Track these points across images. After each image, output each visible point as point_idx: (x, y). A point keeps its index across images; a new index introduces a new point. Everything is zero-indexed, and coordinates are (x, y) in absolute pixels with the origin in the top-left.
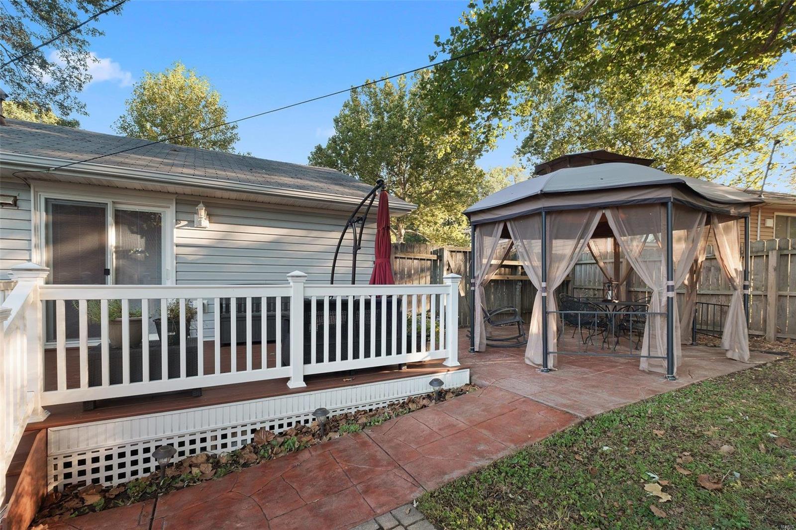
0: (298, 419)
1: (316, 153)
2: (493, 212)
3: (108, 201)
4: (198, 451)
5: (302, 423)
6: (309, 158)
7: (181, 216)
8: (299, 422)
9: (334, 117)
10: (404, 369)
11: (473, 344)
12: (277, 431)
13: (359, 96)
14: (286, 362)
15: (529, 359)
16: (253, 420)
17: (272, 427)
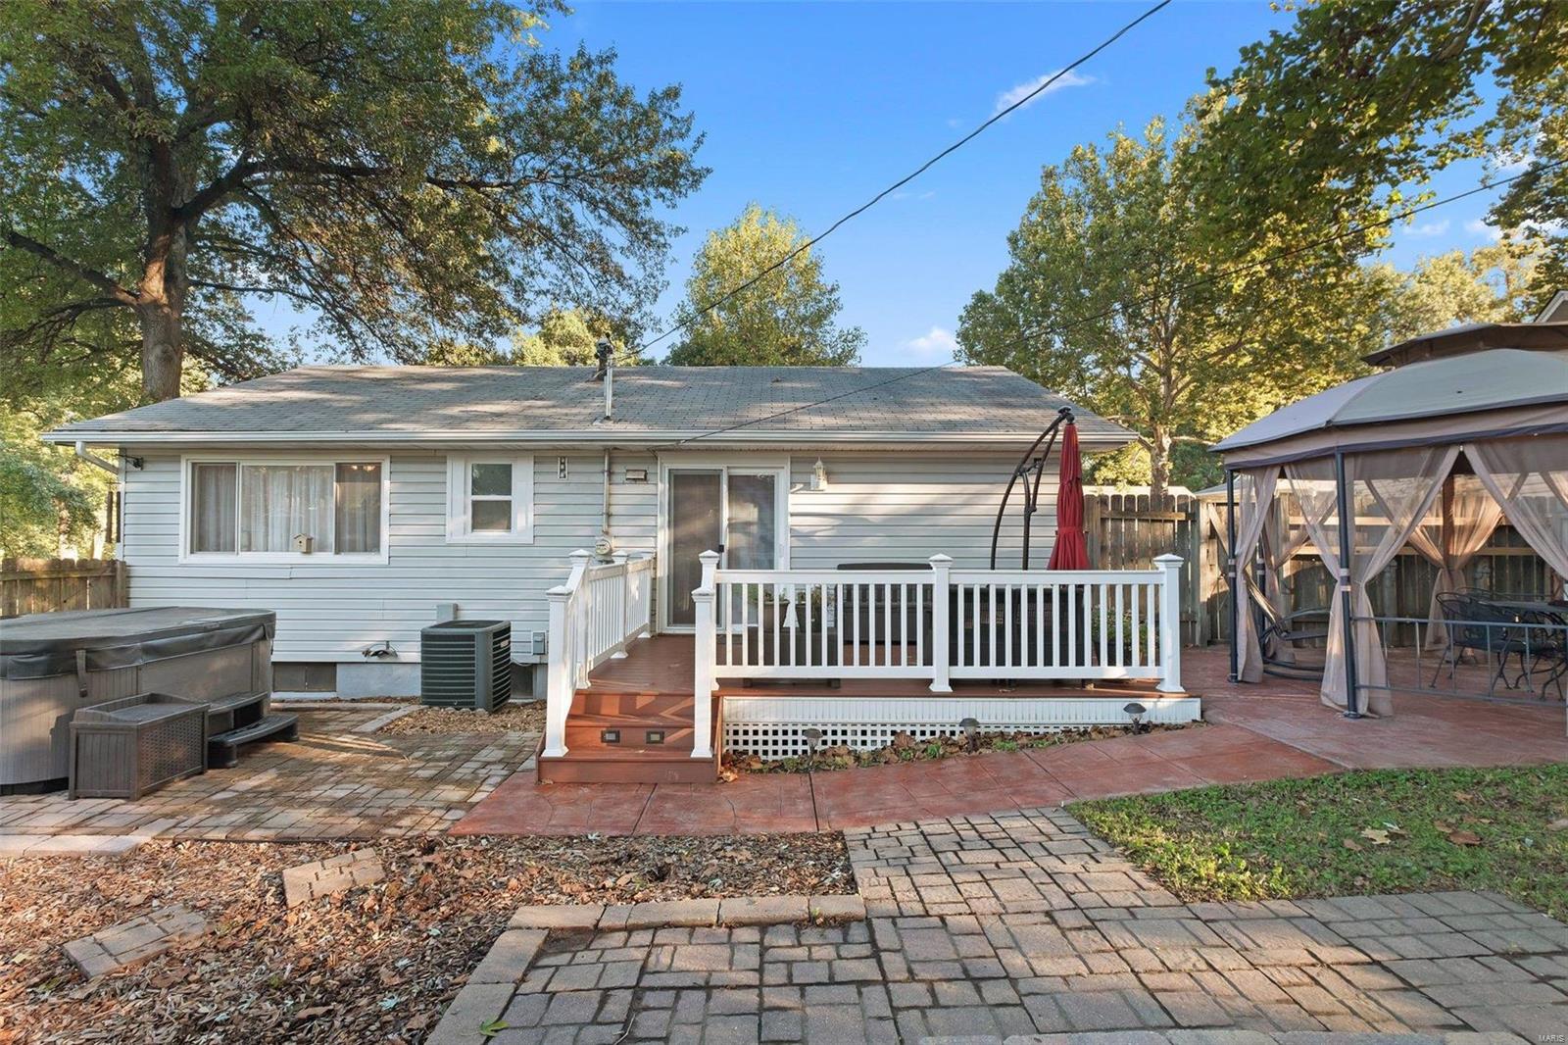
0: (943, 729)
1: (974, 307)
2: (1260, 450)
3: (722, 466)
4: (839, 743)
5: (948, 734)
6: (961, 318)
7: (797, 477)
8: (943, 732)
9: (1008, 234)
10: (1090, 687)
11: (1235, 669)
12: (918, 738)
13: (1060, 183)
14: (928, 661)
15: (1327, 696)
16: (893, 720)
17: (913, 733)
